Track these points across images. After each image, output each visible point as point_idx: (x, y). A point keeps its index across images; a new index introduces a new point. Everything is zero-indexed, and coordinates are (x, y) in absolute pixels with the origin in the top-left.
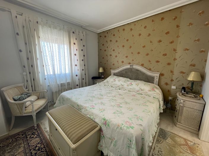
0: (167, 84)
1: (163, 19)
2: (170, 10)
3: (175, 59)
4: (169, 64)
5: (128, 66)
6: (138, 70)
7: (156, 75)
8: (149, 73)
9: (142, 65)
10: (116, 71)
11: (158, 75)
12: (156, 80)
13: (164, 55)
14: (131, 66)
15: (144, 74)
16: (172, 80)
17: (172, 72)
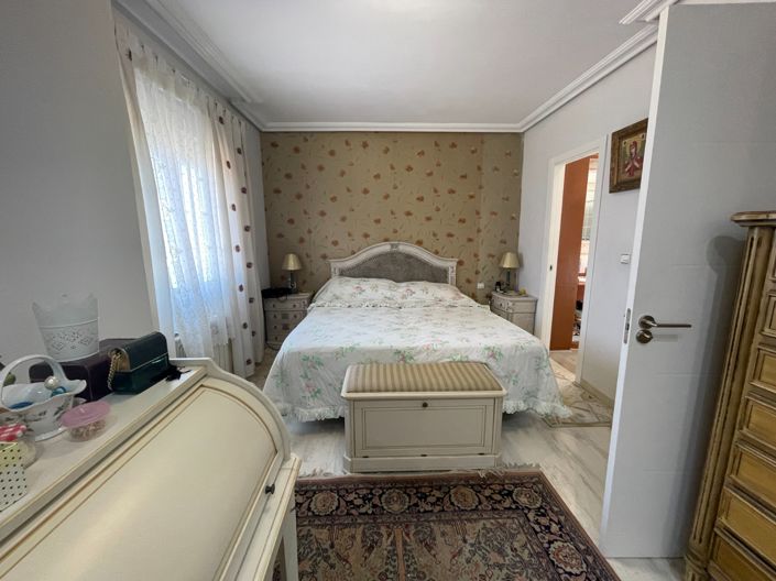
0: (469, 281)
1: (454, 146)
2: (465, 133)
3: (479, 231)
4: (470, 240)
5: (386, 248)
6: (409, 256)
7: (450, 265)
8: (436, 262)
9: (419, 243)
10: (350, 263)
11: (454, 264)
12: (452, 275)
13: (460, 221)
14: (392, 246)
15: (424, 264)
16: (477, 273)
17: (476, 256)
